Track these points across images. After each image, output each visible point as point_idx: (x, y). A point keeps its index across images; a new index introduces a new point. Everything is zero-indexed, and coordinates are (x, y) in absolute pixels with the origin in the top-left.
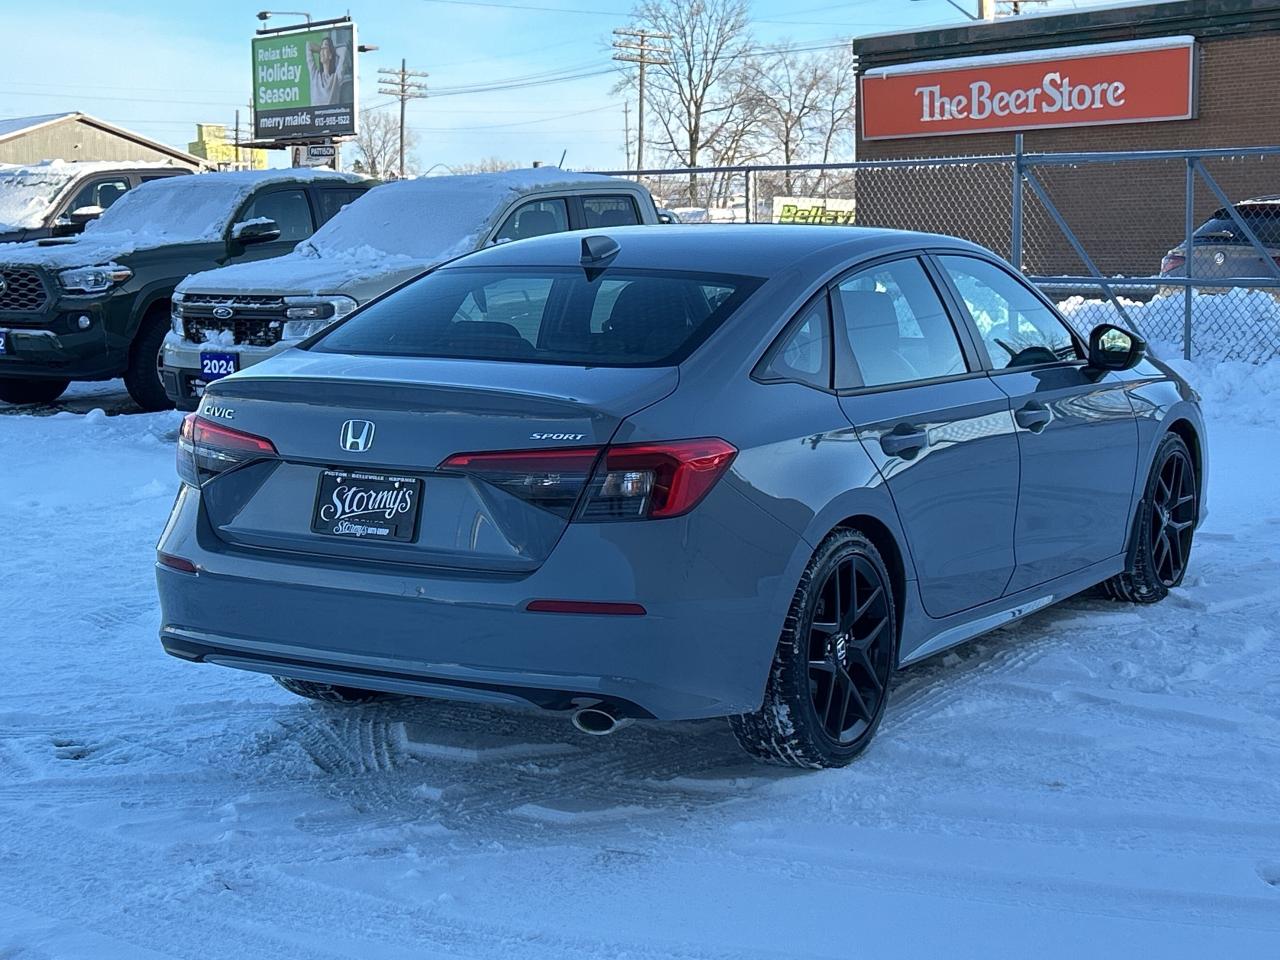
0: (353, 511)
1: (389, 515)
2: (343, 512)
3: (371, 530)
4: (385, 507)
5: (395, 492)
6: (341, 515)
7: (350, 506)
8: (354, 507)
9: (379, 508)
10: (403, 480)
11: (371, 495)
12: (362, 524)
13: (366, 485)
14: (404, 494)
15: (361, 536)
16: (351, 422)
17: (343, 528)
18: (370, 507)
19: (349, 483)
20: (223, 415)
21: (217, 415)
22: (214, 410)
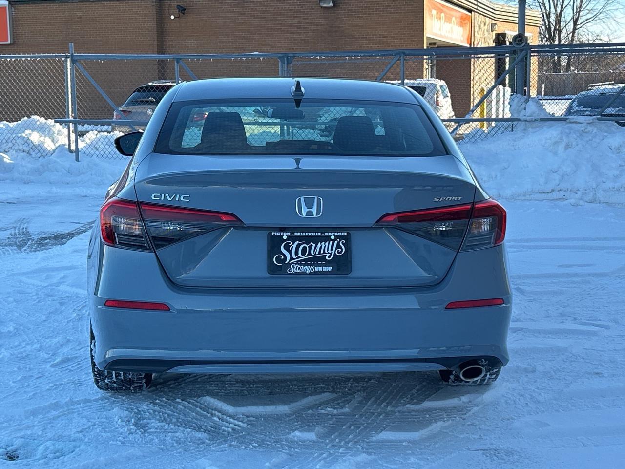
0: (299, 257)
1: (329, 257)
2: (292, 259)
3: (317, 269)
4: (324, 252)
5: (331, 242)
6: (290, 261)
7: (296, 253)
8: (300, 254)
9: (320, 253)
10: (336, 234)
11: (312, 246)
12: (309, 265)
13: (307, 240)
14: (338, 243)
15: (310, 273)
16: (302, 198)
17: (294, 269)
18: (312, 253)
19: (293, 239)
20: (177, 199)
21: (169, 199)
22: (165, 196)
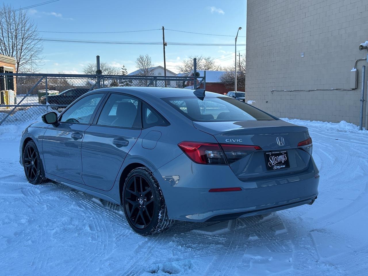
1: (283, 161)
3: (281, 166)
6: (273, 164)
8: (275, 161)
9: (280, 160)
10: (283, 152)
11: (277, 157)
12: (279, 165)
14: (284, 156)
15: (280, 169)
16: (278, 138)
17: (275, 168)
19: (272, 155)
20: (237, 141)
21: (234, 141)
22: (232, 140)
